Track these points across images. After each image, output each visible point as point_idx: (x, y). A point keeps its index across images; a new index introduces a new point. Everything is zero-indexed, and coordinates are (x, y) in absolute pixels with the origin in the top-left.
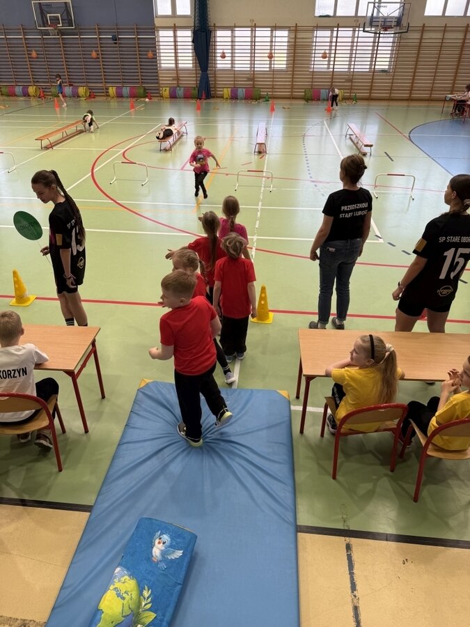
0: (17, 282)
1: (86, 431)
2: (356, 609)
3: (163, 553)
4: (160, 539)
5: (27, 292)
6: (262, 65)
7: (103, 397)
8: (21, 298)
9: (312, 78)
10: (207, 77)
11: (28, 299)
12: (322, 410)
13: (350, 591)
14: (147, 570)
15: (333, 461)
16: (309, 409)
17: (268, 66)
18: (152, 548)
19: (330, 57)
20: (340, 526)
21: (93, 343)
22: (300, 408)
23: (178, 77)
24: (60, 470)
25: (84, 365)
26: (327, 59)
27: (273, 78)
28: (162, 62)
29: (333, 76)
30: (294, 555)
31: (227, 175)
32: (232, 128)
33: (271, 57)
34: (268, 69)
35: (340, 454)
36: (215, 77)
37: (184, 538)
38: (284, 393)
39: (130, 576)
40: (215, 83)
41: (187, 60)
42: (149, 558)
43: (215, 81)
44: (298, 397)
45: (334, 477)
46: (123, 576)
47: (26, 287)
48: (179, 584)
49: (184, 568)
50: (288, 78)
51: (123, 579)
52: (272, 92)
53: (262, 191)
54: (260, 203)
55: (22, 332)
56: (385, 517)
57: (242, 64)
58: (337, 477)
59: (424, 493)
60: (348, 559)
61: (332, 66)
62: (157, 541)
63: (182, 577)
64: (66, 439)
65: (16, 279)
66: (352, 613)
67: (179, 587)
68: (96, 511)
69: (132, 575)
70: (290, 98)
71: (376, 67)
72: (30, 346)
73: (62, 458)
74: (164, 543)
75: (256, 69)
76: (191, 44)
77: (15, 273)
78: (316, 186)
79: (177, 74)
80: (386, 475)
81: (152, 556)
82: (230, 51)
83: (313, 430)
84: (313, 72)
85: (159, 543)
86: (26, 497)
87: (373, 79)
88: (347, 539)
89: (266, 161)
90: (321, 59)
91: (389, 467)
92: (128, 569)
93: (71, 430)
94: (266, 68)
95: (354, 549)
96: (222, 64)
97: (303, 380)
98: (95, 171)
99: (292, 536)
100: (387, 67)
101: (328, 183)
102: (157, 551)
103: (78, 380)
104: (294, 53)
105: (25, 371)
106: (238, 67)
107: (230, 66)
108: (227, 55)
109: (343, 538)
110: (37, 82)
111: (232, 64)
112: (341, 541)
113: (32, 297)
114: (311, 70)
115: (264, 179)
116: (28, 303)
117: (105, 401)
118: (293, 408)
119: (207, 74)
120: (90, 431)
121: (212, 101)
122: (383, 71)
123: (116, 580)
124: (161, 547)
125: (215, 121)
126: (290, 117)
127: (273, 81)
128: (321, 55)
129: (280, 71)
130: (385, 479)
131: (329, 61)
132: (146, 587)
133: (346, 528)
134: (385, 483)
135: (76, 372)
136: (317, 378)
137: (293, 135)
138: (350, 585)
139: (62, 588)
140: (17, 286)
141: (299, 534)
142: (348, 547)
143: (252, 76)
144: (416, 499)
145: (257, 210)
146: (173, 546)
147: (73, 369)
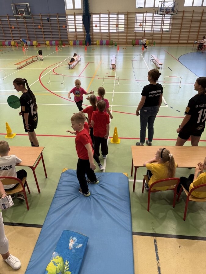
0: (8, 128)
1: (39, 192)
2: (159, 268)
3: (74, 246)
4: (72, 239)
5: (12, 132)
6: (113, 30)
7: (46, 177)
8: (9, 134)
9: (136, 35)
10: (89, 36)
11: (13, 135)
12: (142, 181)
13: (156, 260)
14: (67, 253)
15: (147, 204)
16: (137, 181)
17: (116, 30)
18: (69, 243)
19: (143, 26)
20: (151, 232)
21: (41, 154)
22: (133, 180)
23: (76, 36)
24: (28, 210)
25: (37, 164)
26: (142, 27)
27: (118, 35)
28: (69, 29)
29: (144, 34)
30: (131, 245)
31: (99, 78)
32: (101, 58)
33: (117, 26)
34: (116, 32)
35: (151, 200)
36: (93, 35)
37: (83, 239)
38: (126, 174)
39: (59, 256)
40: (93, 39)
41: (80, 28)
42: (68, 248)
43: (93, 37)
44: (132, 176)
45: (148, 210)
46: (56, 256)
47: (11, 130)
48: (81, 259)
49: (83, 252)
50: (125, 35)
51: (56, 257)
52: (118, 41)
53: (114, 85)
54: (114, 91)
55: (9, 149)
56: (171, 227)
57: (105, 30)
58: (150, 210)
59: (188, 216)
60: (155, 246)
61: (144, 30)
62: (71, 240)
63: (82, 256)
64: (31, 196)
65: (7, 126)
66: (157, 270)
67: (81, 261)
68: (44, 227)
69: (60, 256)
70: (126, 44)
71: (163, 29)
72: (13, 156)
73: (29, 204)
74: (74, 241)
75: (110, 32)
76: (82, 21)
77: (7, 124)
78: (138, 82)
79: (76, 35)
80: (171, 209)
81: (69, 247)
82: (99, 24)
83: (139, 190)
84: (136, 32)
85: (72, 241)
86: (14, 222)
87: (162, 35)
88: (154, 237)
89: (116, 72)
90: (139, 27)
91: (172, 205)
92: (59, 253)
93: (32, 192)
94: (115, 31)
95: (158, 242)
96: (96, 30)
97: (134, 168)
98: (41, 78)
99: (130, 237)
100: (168, 29)
101: (143, 81)
102: (71, 244)
103: (35, 170)
104: (127, 24)
105: (11, 167)
106: (103, 31)
107: (99, 30)
108: (97, 26)
109: (153, 237)
110: (15, 39)
111: (100, 29)
112: (152, 238)
113: (14, 134)
114: (135, 31)
115: (115, 80)
116: (13, 137)
117: (47, 179)
118: (130, 180)
119: (89, 35)
120: (41, 192)
121: (92, 46)
122: (167, 31)
123: (54, 258)
124: (73, 243)
125: (93, 55)
126: (126, 52)
127: (118, 37)
128: (139, 25)
129: (121, 32)
130: (171, 211)
131: (143, 27)
132: (67, 261)
133: (154, 233)
134: (171, 212)
135: (34, 167)
136: (140, 167)
137: (128, 60)
138: (156, 258)
139: (30, 261)
140: (8, 129)
141: (133, 236)
142: (155, 241)
143: (109, 35)
144: (184, 219)
145: (112, 94)
146: (78, 242)
147: (33, 165)
